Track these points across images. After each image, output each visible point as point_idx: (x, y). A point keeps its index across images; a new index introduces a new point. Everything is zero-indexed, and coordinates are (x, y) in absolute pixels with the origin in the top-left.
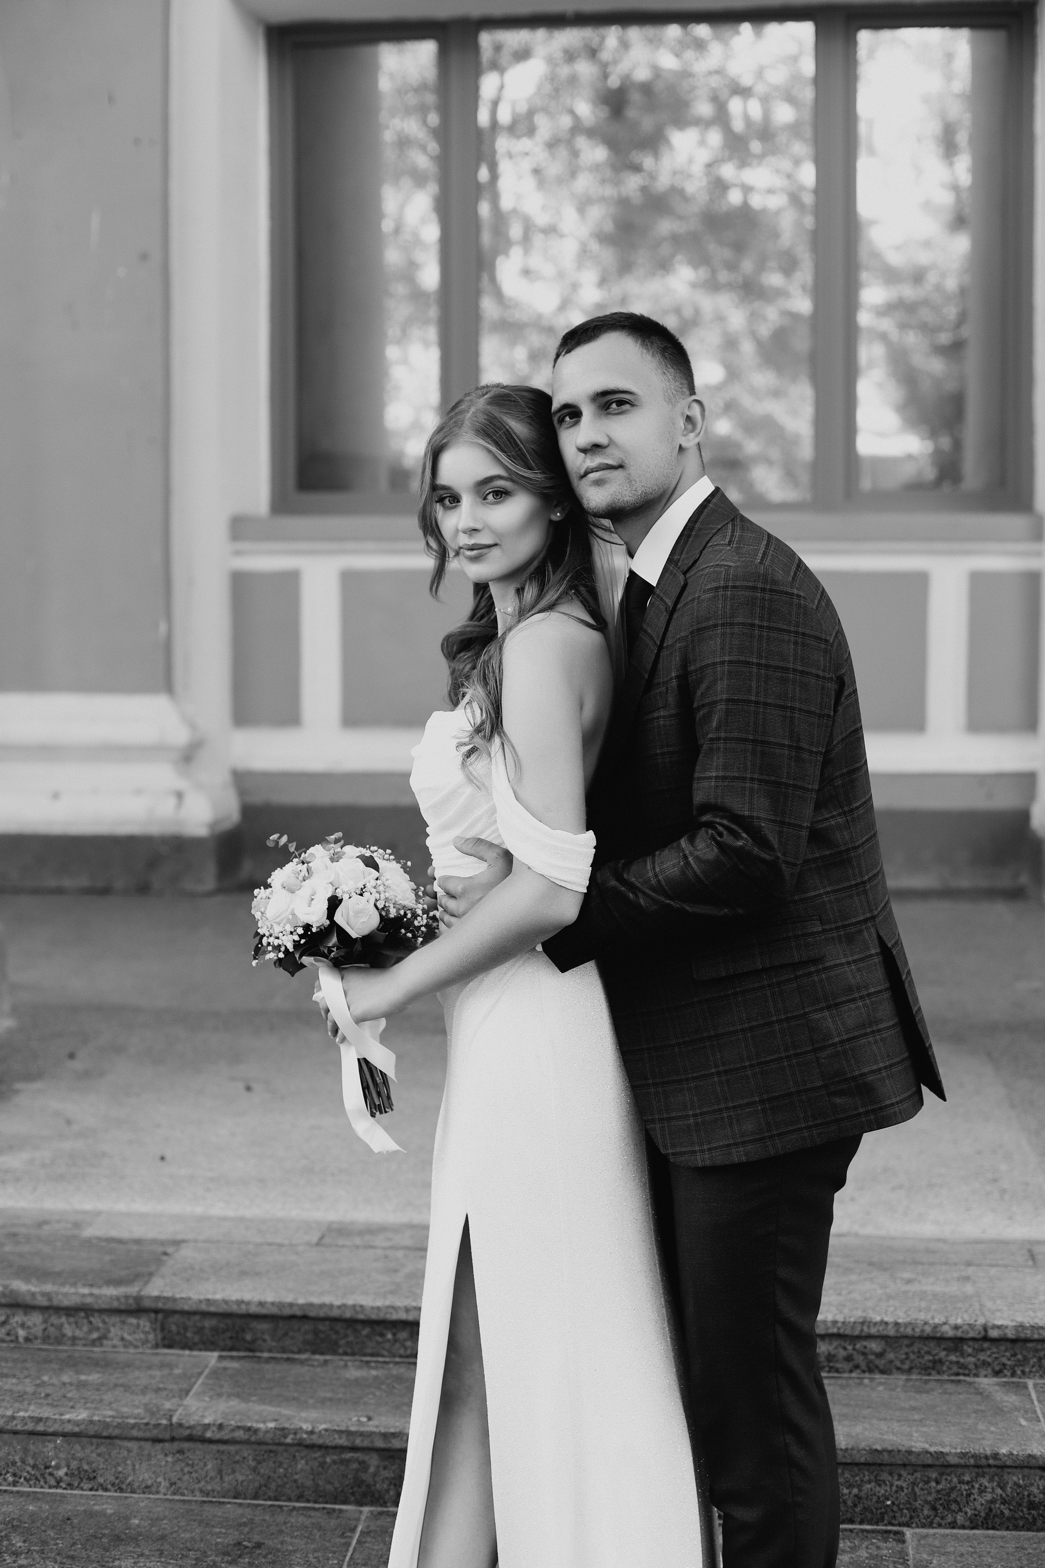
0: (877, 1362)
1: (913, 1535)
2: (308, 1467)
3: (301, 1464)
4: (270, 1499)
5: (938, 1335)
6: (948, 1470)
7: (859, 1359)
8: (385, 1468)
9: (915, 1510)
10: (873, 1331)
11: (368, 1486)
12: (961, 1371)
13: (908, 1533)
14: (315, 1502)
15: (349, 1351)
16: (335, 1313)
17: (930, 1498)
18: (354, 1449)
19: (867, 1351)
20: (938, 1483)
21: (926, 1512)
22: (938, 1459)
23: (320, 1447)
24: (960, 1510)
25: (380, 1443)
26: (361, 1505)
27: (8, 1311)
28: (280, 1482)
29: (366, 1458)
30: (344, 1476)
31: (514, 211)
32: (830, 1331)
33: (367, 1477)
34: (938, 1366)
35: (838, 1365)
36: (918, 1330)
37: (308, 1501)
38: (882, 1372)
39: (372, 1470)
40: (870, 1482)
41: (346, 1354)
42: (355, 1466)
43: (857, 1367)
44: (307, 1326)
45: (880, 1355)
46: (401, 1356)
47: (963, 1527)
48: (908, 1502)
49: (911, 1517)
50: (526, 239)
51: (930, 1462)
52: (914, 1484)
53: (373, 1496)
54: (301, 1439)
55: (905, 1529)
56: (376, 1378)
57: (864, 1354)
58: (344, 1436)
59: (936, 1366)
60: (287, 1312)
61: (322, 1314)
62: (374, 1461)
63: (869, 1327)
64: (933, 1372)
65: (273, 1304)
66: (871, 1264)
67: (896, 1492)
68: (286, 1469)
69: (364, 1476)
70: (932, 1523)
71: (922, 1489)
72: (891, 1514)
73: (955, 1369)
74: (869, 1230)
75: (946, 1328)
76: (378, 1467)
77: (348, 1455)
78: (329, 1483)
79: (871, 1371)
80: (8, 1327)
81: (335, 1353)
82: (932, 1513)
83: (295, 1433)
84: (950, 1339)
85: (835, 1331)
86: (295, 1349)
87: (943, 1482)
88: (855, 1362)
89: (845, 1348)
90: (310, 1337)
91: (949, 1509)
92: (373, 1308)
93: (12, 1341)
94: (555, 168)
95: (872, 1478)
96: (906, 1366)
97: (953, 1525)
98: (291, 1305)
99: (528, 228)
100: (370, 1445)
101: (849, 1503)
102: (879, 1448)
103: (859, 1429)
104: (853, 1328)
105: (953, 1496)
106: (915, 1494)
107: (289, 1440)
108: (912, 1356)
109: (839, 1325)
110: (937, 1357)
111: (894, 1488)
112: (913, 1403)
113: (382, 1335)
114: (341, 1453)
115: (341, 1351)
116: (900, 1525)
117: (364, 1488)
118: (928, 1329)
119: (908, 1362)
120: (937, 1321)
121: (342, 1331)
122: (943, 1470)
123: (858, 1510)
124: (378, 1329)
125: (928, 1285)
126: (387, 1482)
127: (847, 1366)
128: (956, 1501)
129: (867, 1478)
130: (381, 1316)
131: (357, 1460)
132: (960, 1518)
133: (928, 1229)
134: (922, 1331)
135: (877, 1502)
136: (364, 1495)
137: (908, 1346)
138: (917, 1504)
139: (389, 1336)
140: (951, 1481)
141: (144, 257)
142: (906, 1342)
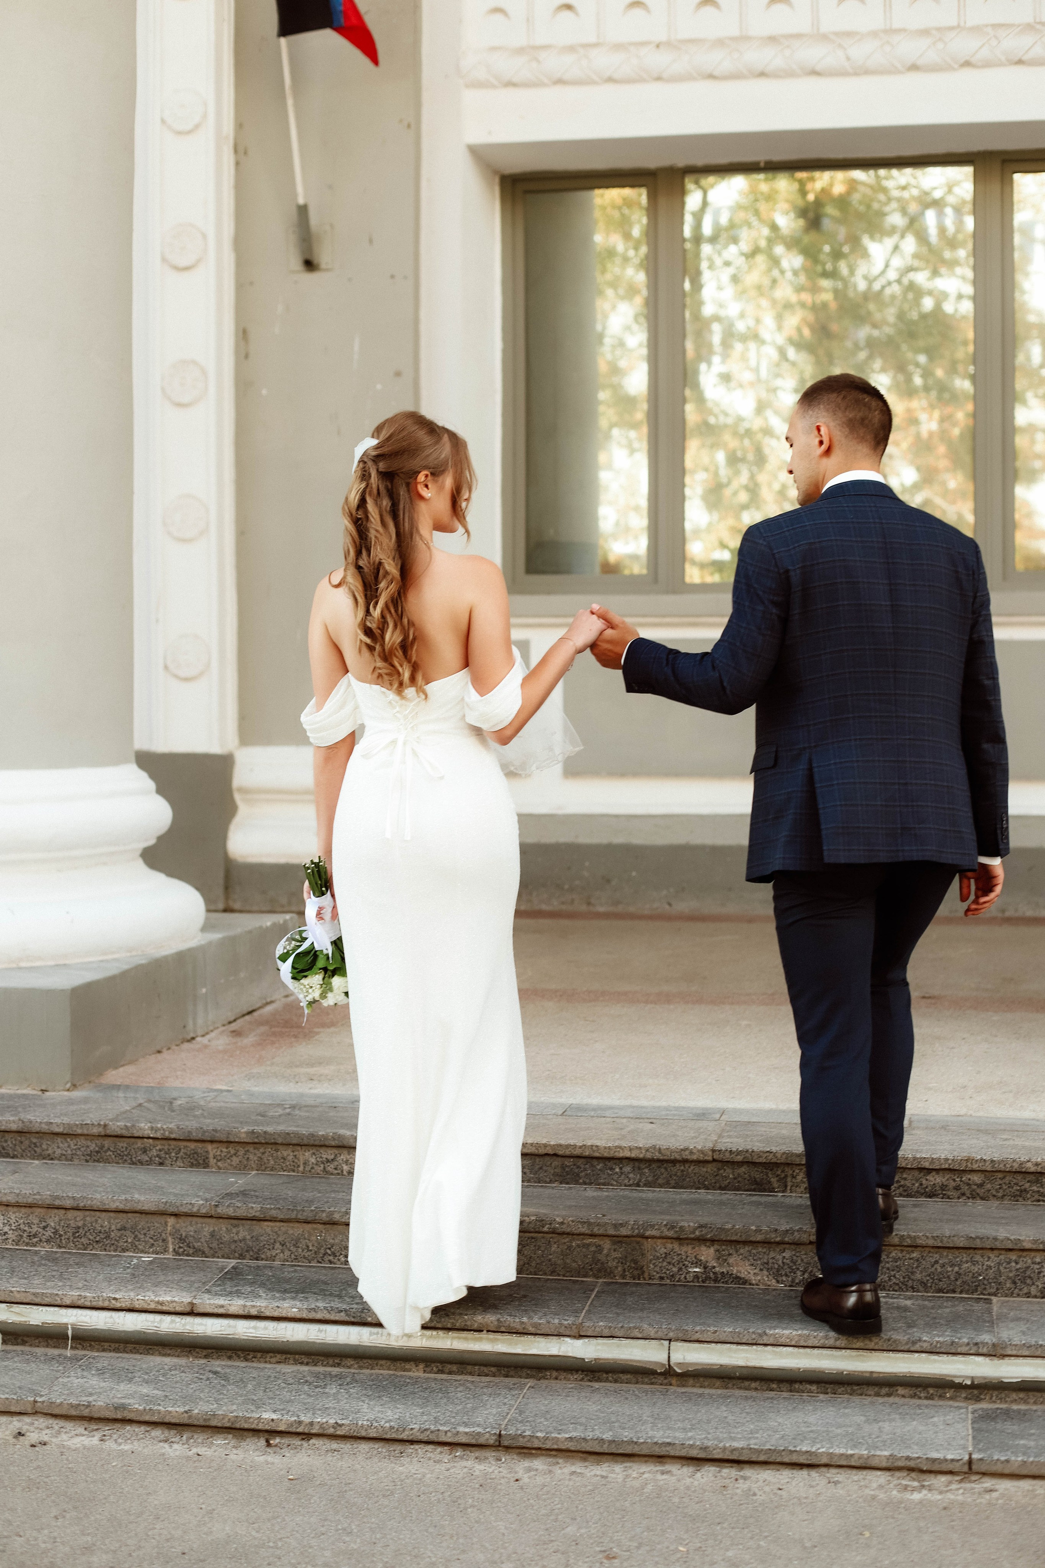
0: (978, 1191)
1: (998, 1301)
2: (559, 1250)
3: (554, 1248)
4: (531, 1273)
5: (1024, 1170)
6: (1025, 1254)
7: (965, 1188)
8: (615, 1250)
9: (1000, 1284)
10: (975, 1167)
11: (602, 1263)
12: (1041, 1198)
13: (995, 1299)
14: (564, 1276)
15: (588, 1181)
16: (577, 1152)
17: (1011, 1275)
18: (592, 1235)
19: (971, 1182)
20: (1017, 1263)
21: (1008, 1285)
22: (1016, 1244)
23: (568, 1234)
24: (1033, 1284)
25: (612, 1232)
26: (598, 1278)
27: (336, 1151)
28: (539, 1261)
29: (601, 1243)
30: (586, 1256)
31: (717, 318)
32: (943, 1167)
33: (601, 1257)
34: (1024, 1194)
35: (950, 1193)
36: (1008, 1166)
37: (559, 1275)
38: (982, 1199)
39: (605, 1252)
40: (967, 1262)
41: (585, 1183)
42: (593, 1249)
43: (963, 1194)
44: (556, 1162)
45: (981, 1185)
46: (625, 1186)
47: (1035, 1297)
48: (995, 1278)
49: (998, 1289)
50: (726, 344)
51: (1010, 1246)
52: (999, 1264)
53: (606, 1271)
54: (554, 1228)
55: (992, 1297)
56: (607, 1196)
57: (968, 1184)
58: (585, 1226)
59: (1021, 1195)
60: (542, 1151)
61: (568, 1153)
62: (607, 1245)
63: (972, 1164)
64: (1021, 1199)
65: (532, 1144)
66: (978, 1130)
67: (986, 1270)
68: (543, 1251)
69: (600, 1257)
70: (1012, 1293)
71: (1005, 1268)
72: (983, 1287)
73: (1036, 1197)
74: (981, 1114)
75: (1029, 1165)
76: (610, 1249)
77: (588, 1241)
78: (575, 1261)
79: (973, 1198)
80: (336, 1163)
81: (577, 1183)
82: (1013, 1286)
83: (550, 1224)
84: (1033, 1173)
85: (947, 1166)
86: (548, 1180)
87: (1021, 1263)
88: (962, 1191)
89: (954, 1180)
90: (558, 1170)
91: (1025, 1283)
92: (605, 1148)
93: (338, 1174)
94: (754, 277)
95: (969, 1259)
96: (1000, 1194)
97: (1028, 1295)
98: (545, 1146)
99: (729, 336)
100: (604, 1233)
101: (952, 1278)
102: (973, 1236)
103: (960, 1226)
104: (960, 1164)
105: (1028, 1273)
106: (1000, 1272)
107: (545, 1229)
108: (1005, 1187)
109: (950, 1162)
110: (1023, 1188)
111: (985, 1267)
112: (1002, 1215)
113: (612, 1169)
114: (583, 1239)
115: (581, 1181)
116: (989, 1294)
117: (599, 1265)
118: (1016, 1165)
119: (1001, 1191)
120: (1022, 1159)
121: (582, 1166)
122: (1021, 1253)
123: (958, 1283)
124: (609, 1164)
125: (1019, 1142)
126: (616, 1261)
127: (955, 1194)
128: (1030, 1277)
129: (965, 1259)
130: (611, 1154)
131: (595, 1244)
132: (1033, 1291)
133: (1027, 1114)
134: (1012, 1167)
135: (973, 1277)
136: (599, 1270)
137: (1001, 1179)
138: (1002, 1279)
139: (617, 1170)
140: (1026, 1262)
141: (398, 374)
142: (1000, 1175)
